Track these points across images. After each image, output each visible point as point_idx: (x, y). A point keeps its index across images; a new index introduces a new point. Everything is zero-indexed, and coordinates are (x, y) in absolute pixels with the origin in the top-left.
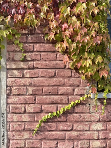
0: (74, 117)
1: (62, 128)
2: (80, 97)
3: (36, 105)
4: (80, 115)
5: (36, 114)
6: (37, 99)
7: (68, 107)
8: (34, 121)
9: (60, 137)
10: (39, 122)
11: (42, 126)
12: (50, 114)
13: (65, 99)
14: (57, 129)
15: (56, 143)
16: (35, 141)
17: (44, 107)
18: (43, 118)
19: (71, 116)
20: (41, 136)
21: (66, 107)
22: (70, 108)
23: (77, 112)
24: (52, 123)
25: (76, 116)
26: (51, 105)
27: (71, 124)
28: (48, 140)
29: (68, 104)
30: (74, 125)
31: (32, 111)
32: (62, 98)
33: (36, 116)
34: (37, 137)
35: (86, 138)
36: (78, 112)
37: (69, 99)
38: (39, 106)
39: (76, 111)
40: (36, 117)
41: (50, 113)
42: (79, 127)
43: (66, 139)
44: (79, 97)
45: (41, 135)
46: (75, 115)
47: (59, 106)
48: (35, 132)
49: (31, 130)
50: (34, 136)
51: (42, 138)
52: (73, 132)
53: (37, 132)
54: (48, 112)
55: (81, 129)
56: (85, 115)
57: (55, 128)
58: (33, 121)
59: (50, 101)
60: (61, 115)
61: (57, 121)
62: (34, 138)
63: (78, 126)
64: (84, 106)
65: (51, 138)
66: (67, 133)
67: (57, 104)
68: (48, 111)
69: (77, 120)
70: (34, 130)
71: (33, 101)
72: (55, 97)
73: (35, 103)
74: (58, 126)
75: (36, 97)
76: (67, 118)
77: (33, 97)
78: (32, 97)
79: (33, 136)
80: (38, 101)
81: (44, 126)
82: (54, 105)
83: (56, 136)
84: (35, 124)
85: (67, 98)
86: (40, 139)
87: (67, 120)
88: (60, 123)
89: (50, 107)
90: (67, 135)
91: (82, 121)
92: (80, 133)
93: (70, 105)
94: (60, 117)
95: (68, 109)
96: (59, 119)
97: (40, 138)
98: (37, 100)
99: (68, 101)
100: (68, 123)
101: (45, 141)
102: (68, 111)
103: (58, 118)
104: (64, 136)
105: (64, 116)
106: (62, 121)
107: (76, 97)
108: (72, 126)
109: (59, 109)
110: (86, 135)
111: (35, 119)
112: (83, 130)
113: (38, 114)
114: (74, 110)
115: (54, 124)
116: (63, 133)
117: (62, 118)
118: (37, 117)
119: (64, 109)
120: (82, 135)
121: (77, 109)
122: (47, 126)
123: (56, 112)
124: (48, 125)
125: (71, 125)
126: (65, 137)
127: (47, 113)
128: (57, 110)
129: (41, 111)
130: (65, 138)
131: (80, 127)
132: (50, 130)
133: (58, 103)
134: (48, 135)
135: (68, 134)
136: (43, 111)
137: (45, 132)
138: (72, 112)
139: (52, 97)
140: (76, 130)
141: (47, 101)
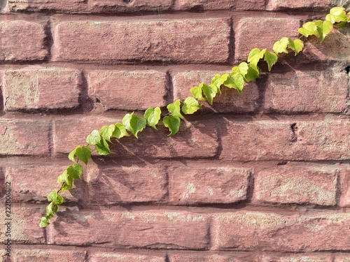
0: (261, 138)
1: (193, 190)
2: (302, 23)
3: (52, 69)
4: (293, 127)
5: (55, 120)
6: (56, 36)
7: (229, 80)
8: (47, 157)
9: (182, 238)
10: (71, 157)
11: (88, 179)
12: (127, 119)
13: (214, 33)
14: (167, 194)
16: (56, 252)
17: (96, 82)
18: (93, 138)
19: (243, 132)
20: (86, 232)
21: (218, 79)
22: (240, 84)
23: (276, 106)
24: (142, 164)
25: (272, 131)
26: (135, 73)
27: (243, 171)
28: (121, 248)
29: (229, 63)
30: (258, 179)
31: (33, 102)
32: (200, 29)
33: (57, 129)
34: (65, 234)
35: (316, 246)
37: (238, 35)
38: (67, 77)
39: (273, 102)
40: (54, 136)
41: (130, 111)
42: (284, 188)
43: (214, 247)
44: (292, 21)
45: (86, 225)
46: (266, 123)
47: (180, 75)
48: (49, 208)
49: (31, 202)
50: (51, 227)
51: (92, 239)
52: (249, 213)
53: (63, 209)
54: (121, 106)
55: (295, 199)
56: (319, 124)
57: (155, 193)
58: (43, 156)
59: (130, 46)
60: (188, 124)
61: (168, 155)
62: (51, 241)
63: (279, 183)
64: (321, 78)
65: (133, 239)
66: (220, 217)
67: (167, 63)
68: (120, 100)
69: (277, 151)
70: (46, 202)
71: (39, 44)
72: (160, 25)
73: (46, 60)
74: (172, 181)
75: (53, 24)
76: (219, 140)
77: (34, 24)
78: (28, 23)
79: (45, 230)
80: (64, 45)
81: (97, 184)
82: (152, 72)
83: (164, 233)
84: (52, 168)
85: (225, 29)
86: (82, 246)
87: (219, 149)
88: (181, 165)
89: (133, 82)
90: (216, 231)
91: (302, 159)
92: (286, 218)
93: (243, 68)
94: (183, 134)
95: (230, 86)
96: (180, 147)
97: (79, 242)
99: (232, 46)
100: (227, 169)
101: (108, 255)
102: (229, 105)
103: (172, 141)
104: (203, 233)
105: (203, 130)
106: (195, 159)
107: (281, 23)
108: (245, 181)
109: (179, 94)
110: (318, 227)
111: (50, 144)
112: (304, 204)
113: (69, 118)
114: (261, 100)
115: (152, 173)
116: (199, 217)
117: (196, 137)
119: (205, 93)
120: (302, 229)
121: (281, 94)
122: (113, 182)
123: (164, 109)
124: (122, 178)
125: (239, 177)
126: (208, 236)
127: (116, 111)
128: (168, 97)
129: (83, 105)
130: (209, 243)
131: (288, 187)
132: (132, 200)
133: (174, 62)
134: (118, 228)
135: (223, 223)
136: (90, 101)
137: (105, 213)
138: (252, 109)
140: (267, 206)
141: (112, 49)
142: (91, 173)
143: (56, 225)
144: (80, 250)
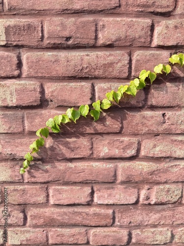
0: (145, 121)
1: (107, 151)
2: (171, 55)
3: (23, 82)
4: (164, 115)
5: (26, 112)
6: (24, 62)
7: (129, 89)
8: (22, 134)
9: (101, 177)
10: (38, 134)
11: (47, 146)
12: (69, 112)
13: (120, 61)
14: (92, 153)
15: (90, 191)
16: (29, 187)
17: (50, 90)
18: (50, 123)
19: (135, 118)
20: (46, 175)
21: (122, 88)
22: (135, 91)
23: (154, 103)
24: (78, 137)
25: (152, 117)
26: (73, 84)
27: (134, 140)
28: (67, 183)
29: (129, 78)
30: (143, 144)
31: (13, 101)
32: (112, 58)
33: (28, 118)
34: (35, 177)
35: (174, 179)
36: (160, 104)
37: (134, 62)
38: (33, 87)
39: (153, 101)
40: (26, 122)
41: (71, 107)
42: (157, 149)
43: (118, 181)
45: (47, 171)
46: (148, 113)
47: (99, 86)
48: (25, 163)
49: (14, 159)
50: (26, 173)
51: (50, 179)
52: (138, 163)
53: (33, 163)
54: (65, 104)
55: (164, 155)
56: (178, 113)
57: (86, 153)
58: (20, 133)
59: (70, 68)
60: (104, 114)
61: (92, 132)
62: (26, 181)
63: (155, 146)
64: (181, 87)
65: (74, 178)
66: (121, 165)
67: (92, 78)
68: (65, 101)
69: (154, 128)
70: (23, 160)
71: (14, 67)
72: (88, 55)
73: (19, 77)
74: (95, 146)
75: (22, 54)
76: (122, 123)
77: (10, 54)
78: (6, 53)
79: (22, 176)
80: (30, 68)
81: (52, 149)
82: (83, 83)
83: (91, 174)
84: (25, 140)
85: (127, 58)
86: (44, 183)
87: (122, 128)
88: (100, 137)
89: (72, 90)
91: (168, 133)
92: (158, 165)
93: (136, 82)
94: (102, 120)
95: (129, 93)
96: (99, 127)
97: (43, 181)
98: (25, 67)
99: (130, 68)
100: (126, 139)
101: (59, 187)
102: (128, 103)
103: (95, 124)
104: (112, 174)
105: (112, 118)
106: (108, 134)
107: (158, 55)
108: (136, 145)
109: (99, 98)
110: (175, 170)
111: (24, 126)
112: (168, 157)
113: (34, 111)
114: (146, 100)
115: (84, 142)
116: (110, 165)
117: (109, 121)
118: (32, 119)
119: (115, 96)
120: (166, 171)
121: (157, 96)
122: (61, 147)
123: (91, 106)
124: (66, 145)
125: (132, 144)
126: (115, 175)
127: (62, 107)
128: (93, 99)
129: (43, 103)
130: (116, 179)
131: (160, 148)
132: (72, 157)
133: (96, 78)
134: (65, 172)
135: (123, 168)
136: (47, 101)
137: (57, 164)
138: (141, 105)
139: (76, 56)
140: (148, 159)
141: (60, 70)
142: (49, 143)
143: (29, 172)
144: (43, 185)
